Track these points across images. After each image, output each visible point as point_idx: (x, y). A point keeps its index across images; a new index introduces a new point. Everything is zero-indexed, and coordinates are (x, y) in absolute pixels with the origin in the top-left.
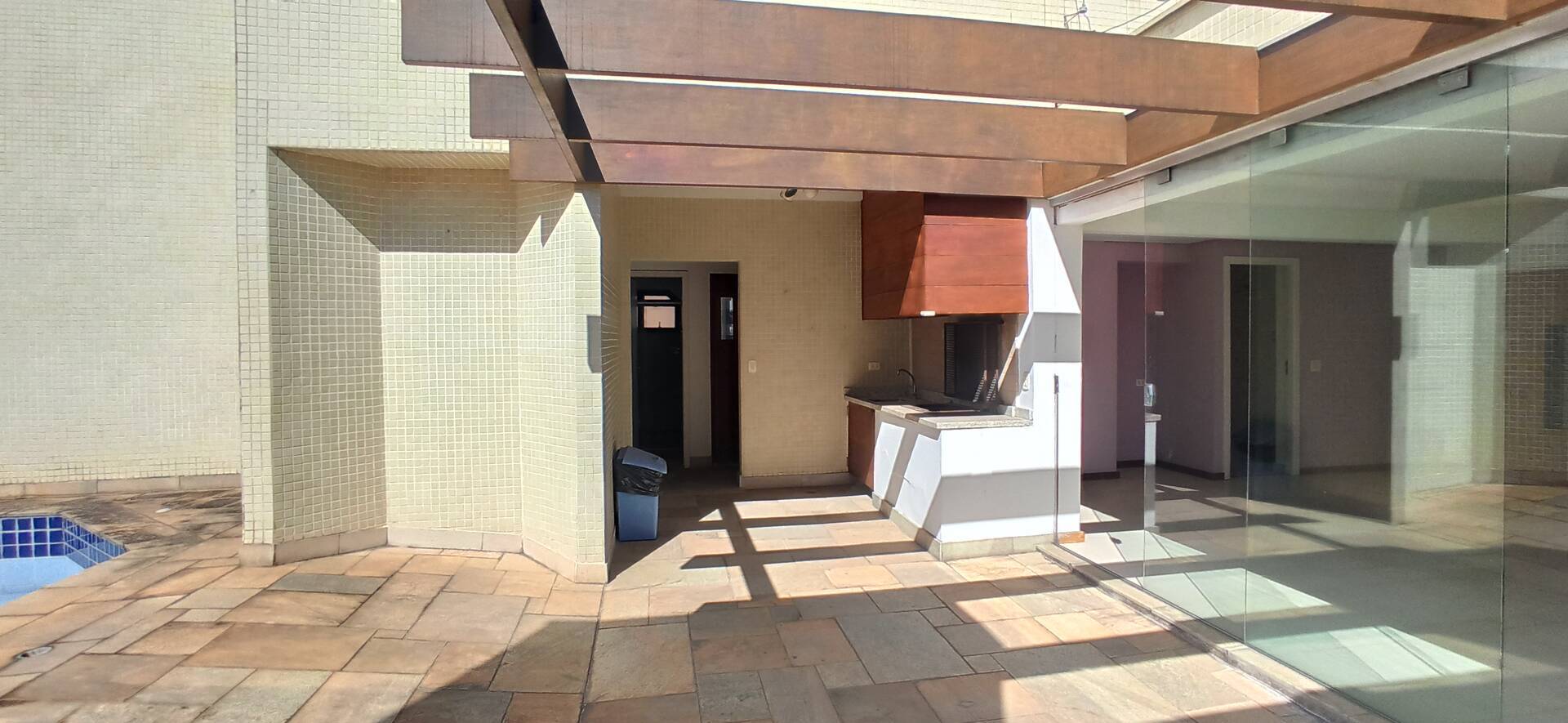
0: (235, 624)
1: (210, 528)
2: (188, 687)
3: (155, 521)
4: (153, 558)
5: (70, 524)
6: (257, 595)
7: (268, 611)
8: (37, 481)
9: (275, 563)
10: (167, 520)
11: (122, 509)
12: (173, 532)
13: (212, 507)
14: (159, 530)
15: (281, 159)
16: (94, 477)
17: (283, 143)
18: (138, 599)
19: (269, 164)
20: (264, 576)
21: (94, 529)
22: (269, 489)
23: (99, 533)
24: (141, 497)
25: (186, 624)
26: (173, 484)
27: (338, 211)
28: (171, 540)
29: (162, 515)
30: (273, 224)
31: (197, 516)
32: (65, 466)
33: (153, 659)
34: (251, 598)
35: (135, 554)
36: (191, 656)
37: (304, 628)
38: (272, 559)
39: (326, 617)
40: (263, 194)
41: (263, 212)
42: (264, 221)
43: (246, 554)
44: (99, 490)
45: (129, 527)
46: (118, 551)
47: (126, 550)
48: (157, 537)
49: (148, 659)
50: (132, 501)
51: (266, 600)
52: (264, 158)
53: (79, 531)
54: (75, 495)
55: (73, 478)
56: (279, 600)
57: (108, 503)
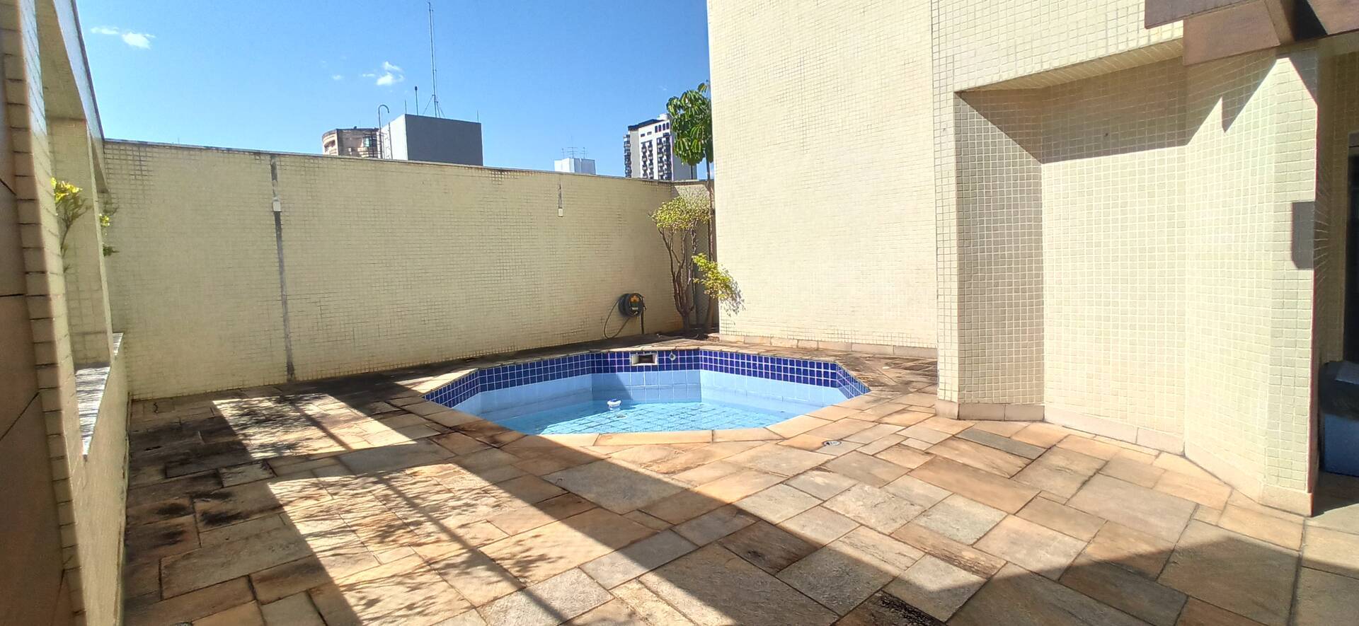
0: (936, 456)
1: (914, 384)
2: (913, 491)
3: (883, 374)
4: (884, 399)
5: (840, 369)
6: (948, 439)
7: (957, 452)
8: (823, 340)
9: (959, 418)
10: (890, 375)
11: (865, 363)
12: (893, 384)
13: (913, 370)
14: (885, 380)
15: (963, 99)
16: (850, 341)
17: (964, 86)
18: (880, 423)
19: (956, 105)
20: (953, 425)
21: (853, 374)
22: (956, 360)
23: (855, 377)
24: (873, 358)
25: (907, 447)
26: (890, 351)
27: (1006, 134)
28: (893, 388)
29: (886, 370)
30: (958, 154)
31: (907, 376)
32: (836, 332)
33: (892, 465)
34: (946, 440)
35: (875, 394)
36: (913, 470)
37: (983, 472)
38: (957, 415)
39: (998, 468)
40: (951, 131)
41: (952, 145)
42: (953, 152)
43: (941, 407)
44: (853, 349)
45: (870, 375)
46: (866, 390)
47: (869, 390)
48: (885, 385)
49: (889, 464)
50: (869, 359)
51: (955, 443)
52: (951, 102)
53: (846, 374)
54: (843, 351)
55: (840, 340)
56: (963, 446)
57: (857, 359)
